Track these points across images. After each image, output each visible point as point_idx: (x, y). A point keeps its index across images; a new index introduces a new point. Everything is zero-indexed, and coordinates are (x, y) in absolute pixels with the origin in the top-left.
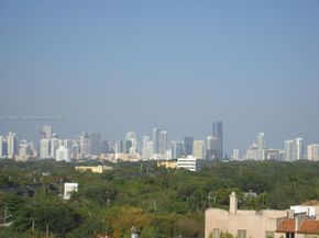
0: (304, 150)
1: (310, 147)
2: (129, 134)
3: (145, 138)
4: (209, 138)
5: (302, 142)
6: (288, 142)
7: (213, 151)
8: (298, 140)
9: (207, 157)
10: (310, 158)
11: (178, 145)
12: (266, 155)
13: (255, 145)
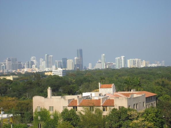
0: (125, 62)
1: (128, 61)
2: (32, 58)
3: (41, 60)
4: (75, 58)
5: (124, 58)
6: (117, 58)
7: (78, 65)
8: (122, 57)
9: (74, 68)
10: (129, 66)
11: (59, 62)
12: (106, 65)
13: (100, 61)
